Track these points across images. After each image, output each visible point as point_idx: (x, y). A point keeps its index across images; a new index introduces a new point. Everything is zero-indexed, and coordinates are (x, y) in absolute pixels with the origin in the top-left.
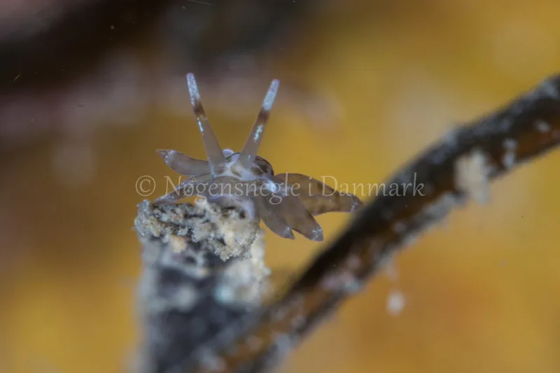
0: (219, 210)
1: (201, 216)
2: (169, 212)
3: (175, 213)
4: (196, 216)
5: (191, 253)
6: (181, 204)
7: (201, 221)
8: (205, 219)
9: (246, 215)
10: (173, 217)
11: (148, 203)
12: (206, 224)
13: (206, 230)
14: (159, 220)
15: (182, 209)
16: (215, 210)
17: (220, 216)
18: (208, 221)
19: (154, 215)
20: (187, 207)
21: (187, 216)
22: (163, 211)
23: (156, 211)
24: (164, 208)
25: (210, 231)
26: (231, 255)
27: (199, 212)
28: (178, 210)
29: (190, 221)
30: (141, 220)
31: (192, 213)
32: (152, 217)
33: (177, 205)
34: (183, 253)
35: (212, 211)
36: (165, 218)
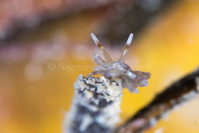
0: (109, 81)
1: (102, 83)
2: (90, 80)
3: (92, 80)
4: (100, 82)
5: (93, 100)
6: (95, 78)
7: (102, 85)
8: (103, 84)
9: (119, 84)
10: (91, 82)
11: (82, 76)
12: (103, 86)
13: (103, 89)
14: (85, 83)
15: (95, 79)
16: (107, 81)
17: (109, 84)
18: (104, 85)
19: (83, 81)
20: (97, 79)
21: (96, 82)
22: (87, 79)
23: (85, 79)
24: (88, 78)
25: (104, 89)
26: (111, 100)
27: (101, 81)
28: (93, 79)
29: (97, 84)
30: (78, 82)
31: (99, 81)
32: (83, 82)
33: (93, 78)
34: (91, 99)
35: (106, 82)
36: (88, 82)
